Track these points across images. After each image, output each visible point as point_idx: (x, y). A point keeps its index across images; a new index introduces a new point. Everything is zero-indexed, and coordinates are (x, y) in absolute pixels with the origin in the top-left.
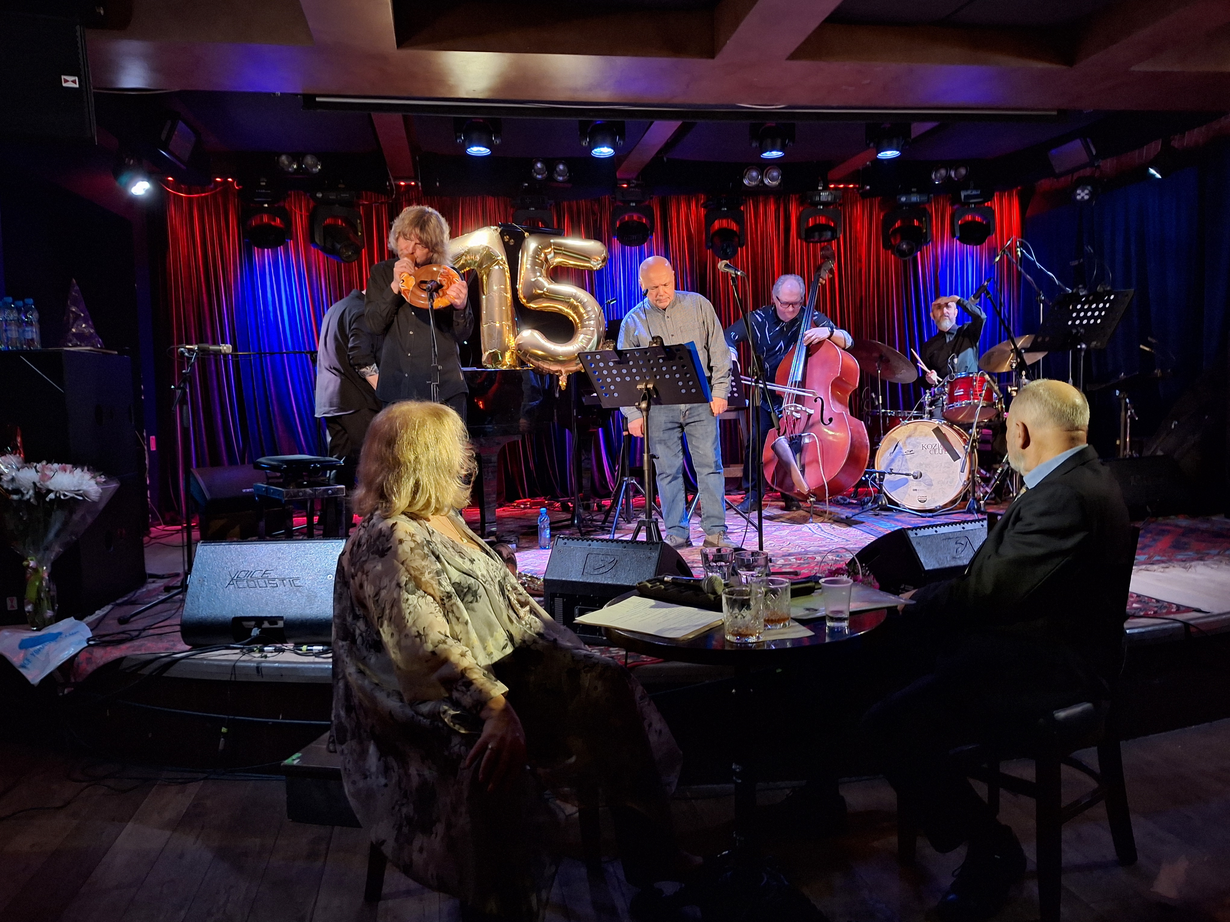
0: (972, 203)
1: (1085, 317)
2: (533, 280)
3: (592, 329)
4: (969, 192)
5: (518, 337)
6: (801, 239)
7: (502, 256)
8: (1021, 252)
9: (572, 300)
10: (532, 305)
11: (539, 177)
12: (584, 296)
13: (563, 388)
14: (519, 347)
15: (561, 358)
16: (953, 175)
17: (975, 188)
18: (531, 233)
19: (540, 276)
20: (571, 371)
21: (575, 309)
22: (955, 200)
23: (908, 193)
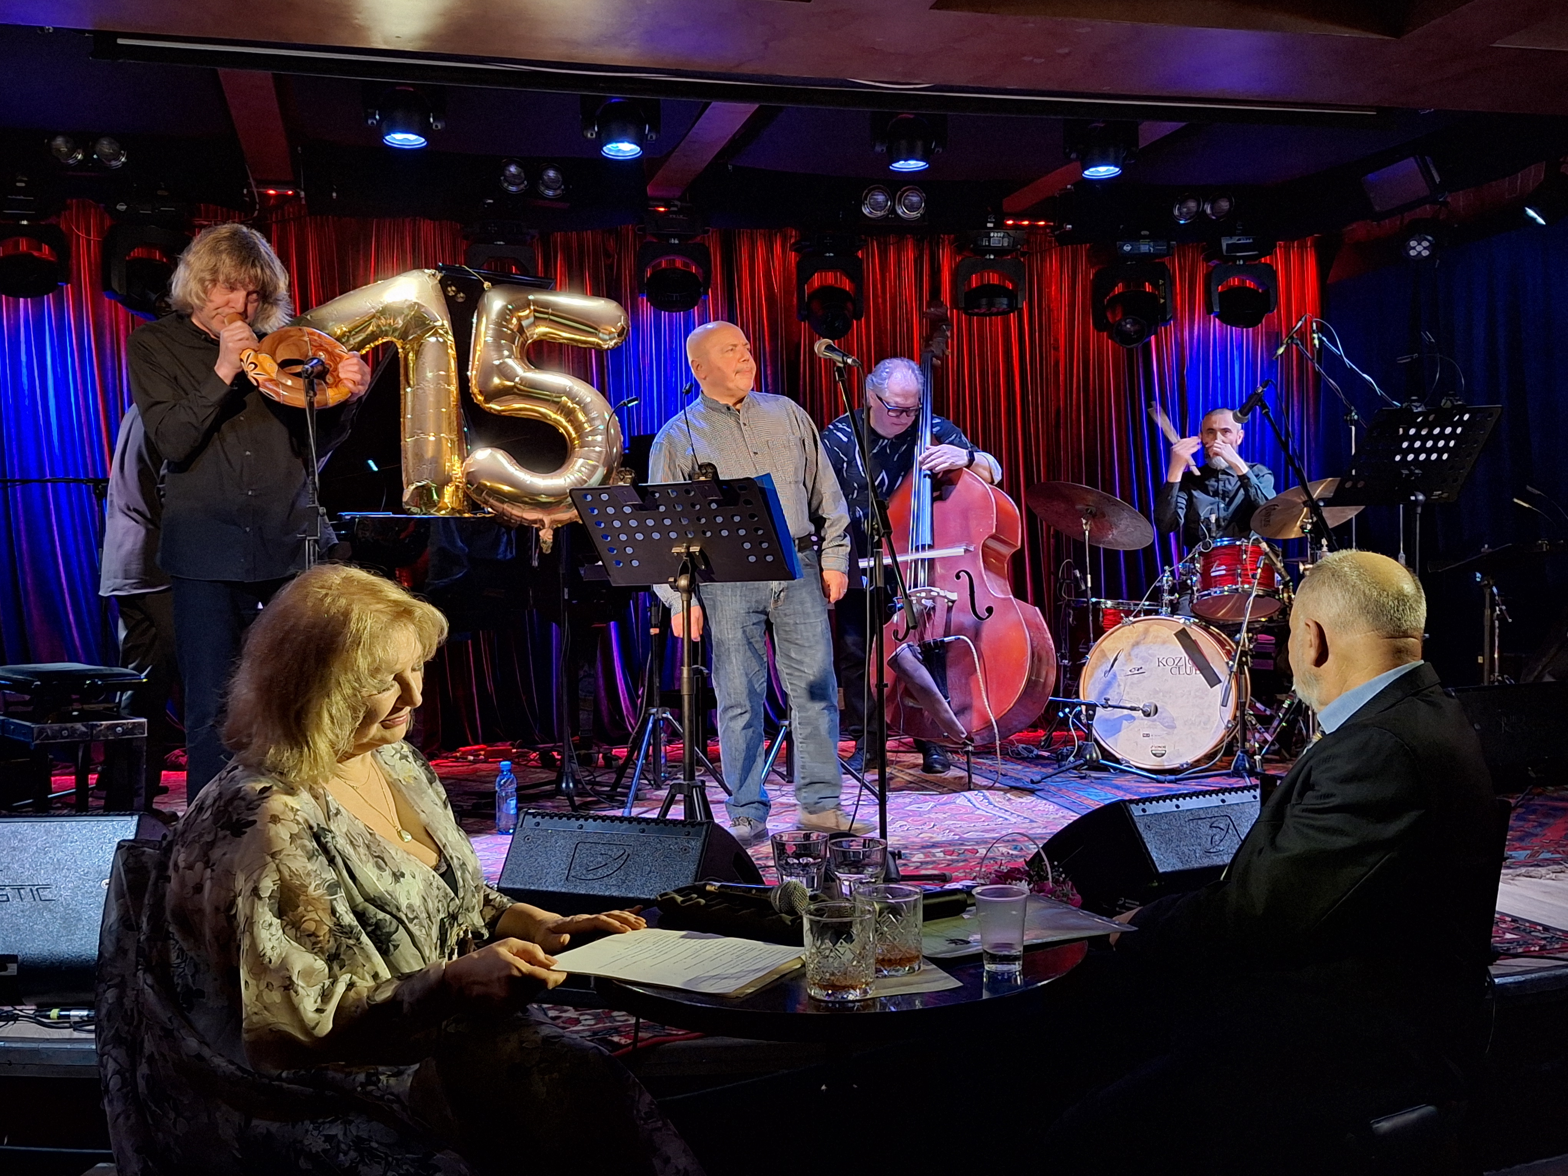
0: (1239, 258)
1: (1423, 449)
2: (497, 362)
3: (598, 449)
4: (1234, 240)
5: (468, 461)
6: (958, 309)
7: (443, 321)
8: (1319, 338)
9: (564, 399)
10: (494, 406)
11: (513, 189)
12: (586, 392)
13: (547, 549)
14: (470, 478)
15: (543, 499)
16: (1209, 211)
17: (1244, 234)
18: (495, 283)
19: (509, 357)
20: (560, 522)
21: (569, 414)
23: (1134, 238)
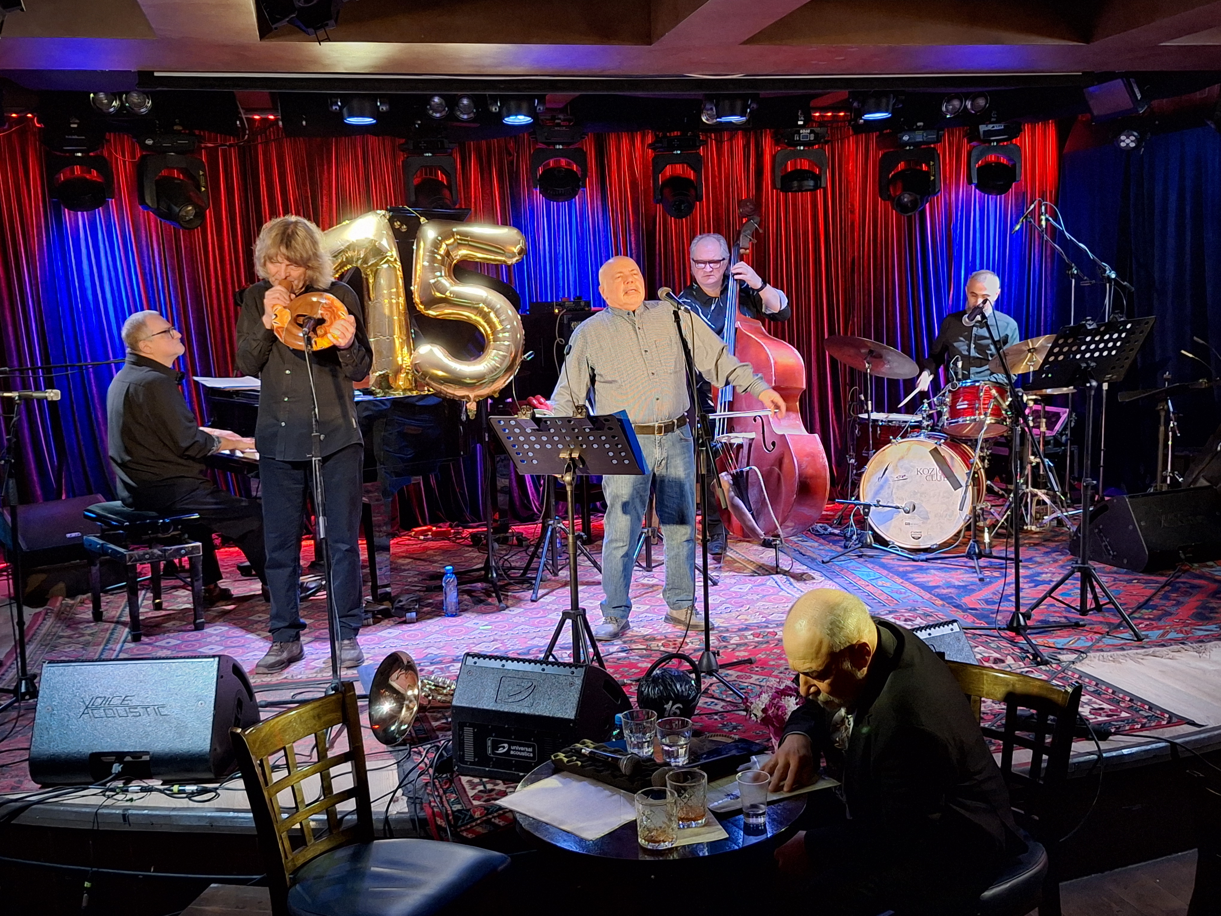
0: (993, 141)
2: (432, 280)
3: (506, 343)
4: (990, 127)
5: (415, 354)
6: (777, 189)
7: (393, 254)
8: (1047, 219)
9: (482, 305)
10: (432, 312)
11: (437, 115)
12: (499, 300)
13: (472, 416)
14: (416, 367)
15: (468, 381)
16: (969, 107)
17: (999, 122)
18: (428, 218)
19: (441, 276)
20: (481, 396)
21: (485, 316)
22: (973, 135)
